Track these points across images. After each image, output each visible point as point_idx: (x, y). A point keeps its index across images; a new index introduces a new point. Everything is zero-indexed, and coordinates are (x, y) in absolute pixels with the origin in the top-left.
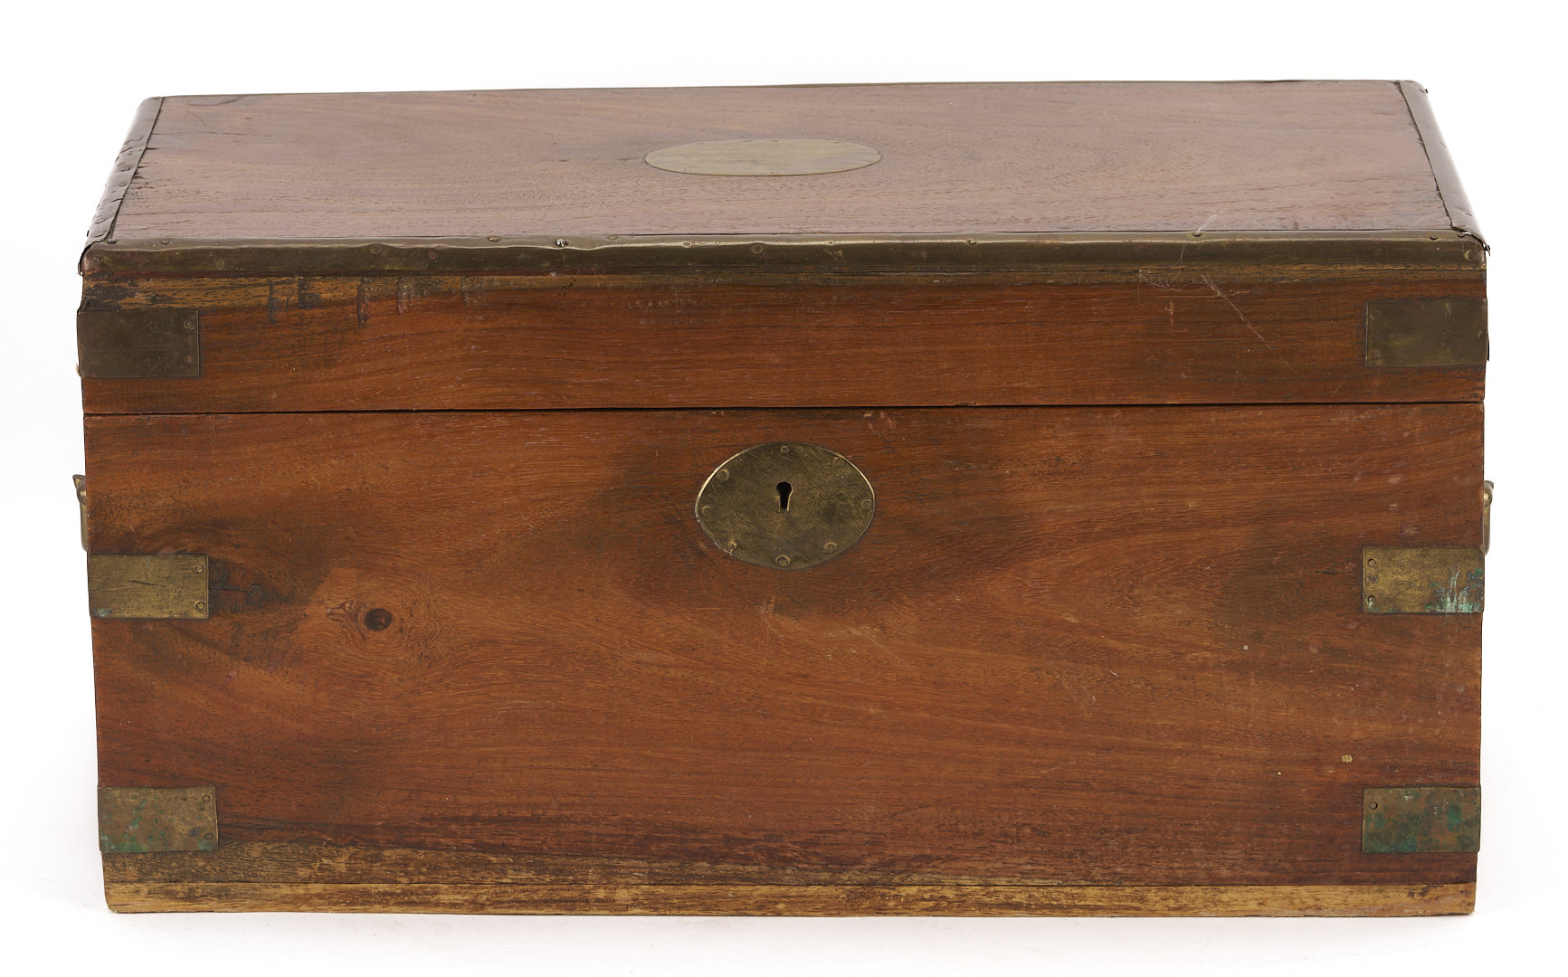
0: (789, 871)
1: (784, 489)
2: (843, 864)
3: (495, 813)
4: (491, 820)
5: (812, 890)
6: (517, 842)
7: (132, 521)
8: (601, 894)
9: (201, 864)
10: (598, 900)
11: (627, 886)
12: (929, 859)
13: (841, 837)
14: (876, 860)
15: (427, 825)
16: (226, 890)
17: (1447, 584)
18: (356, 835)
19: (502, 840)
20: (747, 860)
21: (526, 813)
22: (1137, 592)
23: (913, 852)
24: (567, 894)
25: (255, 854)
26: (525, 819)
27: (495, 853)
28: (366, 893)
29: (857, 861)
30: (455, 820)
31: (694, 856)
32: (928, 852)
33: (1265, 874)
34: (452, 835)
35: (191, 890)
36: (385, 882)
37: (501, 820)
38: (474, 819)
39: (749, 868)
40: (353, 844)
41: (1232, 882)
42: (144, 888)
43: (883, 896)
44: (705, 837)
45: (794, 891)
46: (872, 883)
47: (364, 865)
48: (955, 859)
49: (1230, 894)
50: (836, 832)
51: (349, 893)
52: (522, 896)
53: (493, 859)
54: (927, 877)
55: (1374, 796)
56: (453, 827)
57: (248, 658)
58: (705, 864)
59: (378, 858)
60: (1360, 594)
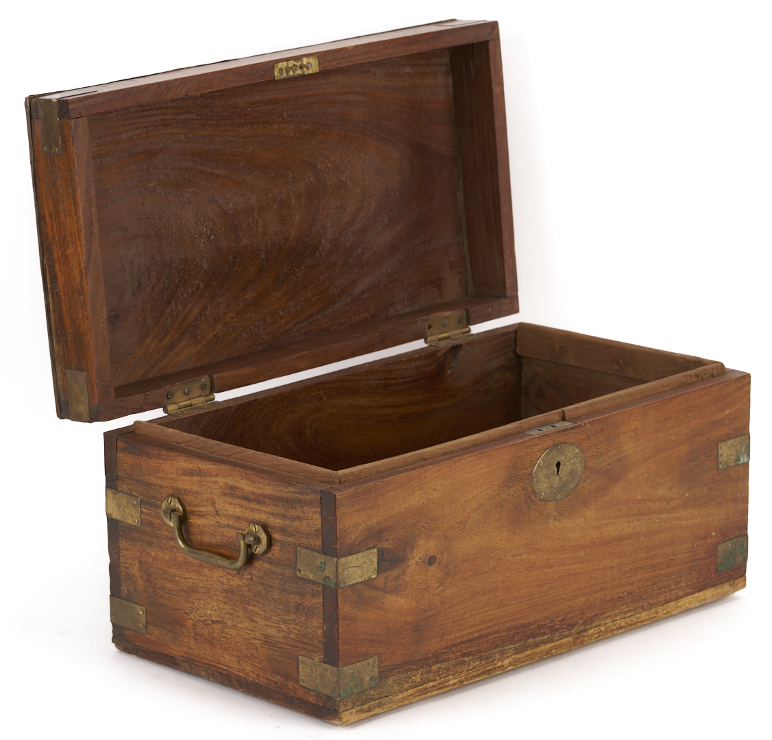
0: (557, 634)
1: (558, 464)
2: (572, 626)
3: (467, 638)
4: (467, 642)
5: (563, 640)
6: (474, 649)
8: (499, 664)
9: (373, 693)
10: (499, 667)
11: (508, 657)
12: (597, 615)
13: (572, 614)
14: (582, 621)
15: (446, 650)
16: (381, 702)
17: (741, 451)
18: (423, 662)
19: (469, 650)
20: (544, 634)
21: (477, 635)
22: (657, 480)
23: (593, 614)
24: (489, 668)
25: (390, 683)
26: (477, 638)
27: (467, 657)
28: (426, 688)
29: (577, 623)
30: (455, 645)
31: (528, 637)
32: (597, 612)
33: (691, 590)
34: (454, 652)
35: (370, 706)
36: (432, 681)
37: (470, 641)
38: (461, 643)
39: (546, 637)
40: (422, 667)
41: (682, 597)
42: (354, 710)
43: (583, 636)
44: (532, 627)
45: (557, 643)
46: (581, 631)
47: (425, 676)
48: (605, 613)
49: (684, 602)
50: (570, 612)
51: (420, 690)
52: (475, 673)
53: (466, 659)
54: (597, 623)
55: (721, 548)
56: (454, 649)
57: (389, 592)
58: (532, 640)
59: (430, 671)
60: (718, 463)
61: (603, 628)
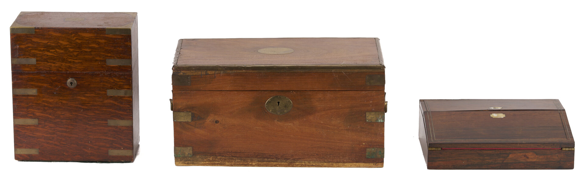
0: (279, 160)
1: (279, 103)
2: (287, 159)
3: (234, 151)
5: (283, 163)
6: (238, 156)
7: (180, 107)
8: (250, 163)
9: (190, 158)
10: (250, 164)
11: (254, 162)
12: (300, 158)
13: (287, 155)
14: (292, 159)
15: (224, 153)
16: (194, 163)
17: (379, 117)
18: (213, 154)
19: (235, 155)
20: (273, 158)
21: (239, 151)
22: (332, 119)
23: (298, 157)
24: (245, 163)
25: (198, 157)
26: (239, 152)
27: (234, 157)
28: (215, 163)
29: (289, 159)
30: (229, 152)
31: (265, 158)
32: (300, 157)
33: (351, 161)
34: (228, 154)
35: (188, 163)
36: (218, 161)
37: (235, 152)
38: (231, 152)
39: (273, 160)
40: (213, 156)
41: (346, 162)
42: (181, 162)
43: (293, 164)
44: (267, 155)
45: (280, 163)
46: (292, 162)
47: (214, 159)
48: (304, 159)
49: (346, 164)
50: (286, 154)
51: (212, 163)
52: (238, 164)
53: (234, 158)
54: (300, 161)
55: (368, 150)
56: (228, 153)
57: (197, 128)
58: (266, 159)
59: (217, 158)
60: (366, 119)
61: (303, 164)
